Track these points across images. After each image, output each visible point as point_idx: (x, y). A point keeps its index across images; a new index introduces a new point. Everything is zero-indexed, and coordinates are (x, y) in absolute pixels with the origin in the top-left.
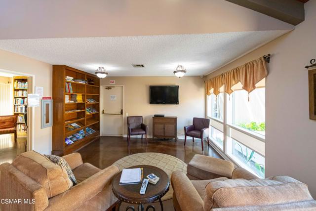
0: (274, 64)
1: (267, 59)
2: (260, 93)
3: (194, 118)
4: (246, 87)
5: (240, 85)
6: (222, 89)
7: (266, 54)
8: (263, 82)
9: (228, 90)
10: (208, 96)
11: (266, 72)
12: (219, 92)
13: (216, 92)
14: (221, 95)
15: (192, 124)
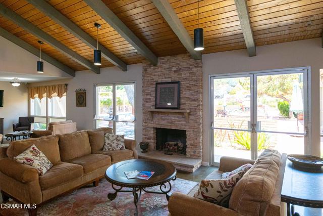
0: (69, 87)
1: (66, 85)
2: (64, 98)
3: (20, 118)
4: (59, 95)
5: (56, 94)
6: (45, 95)
7: (66, 83)
8: (65, 94)
9: (49, 96)
10: (31, 100)
11: (66, 90)
12: (43, 97)
13: (40, 97)
14: (44, 99)
15: (18, 122)
